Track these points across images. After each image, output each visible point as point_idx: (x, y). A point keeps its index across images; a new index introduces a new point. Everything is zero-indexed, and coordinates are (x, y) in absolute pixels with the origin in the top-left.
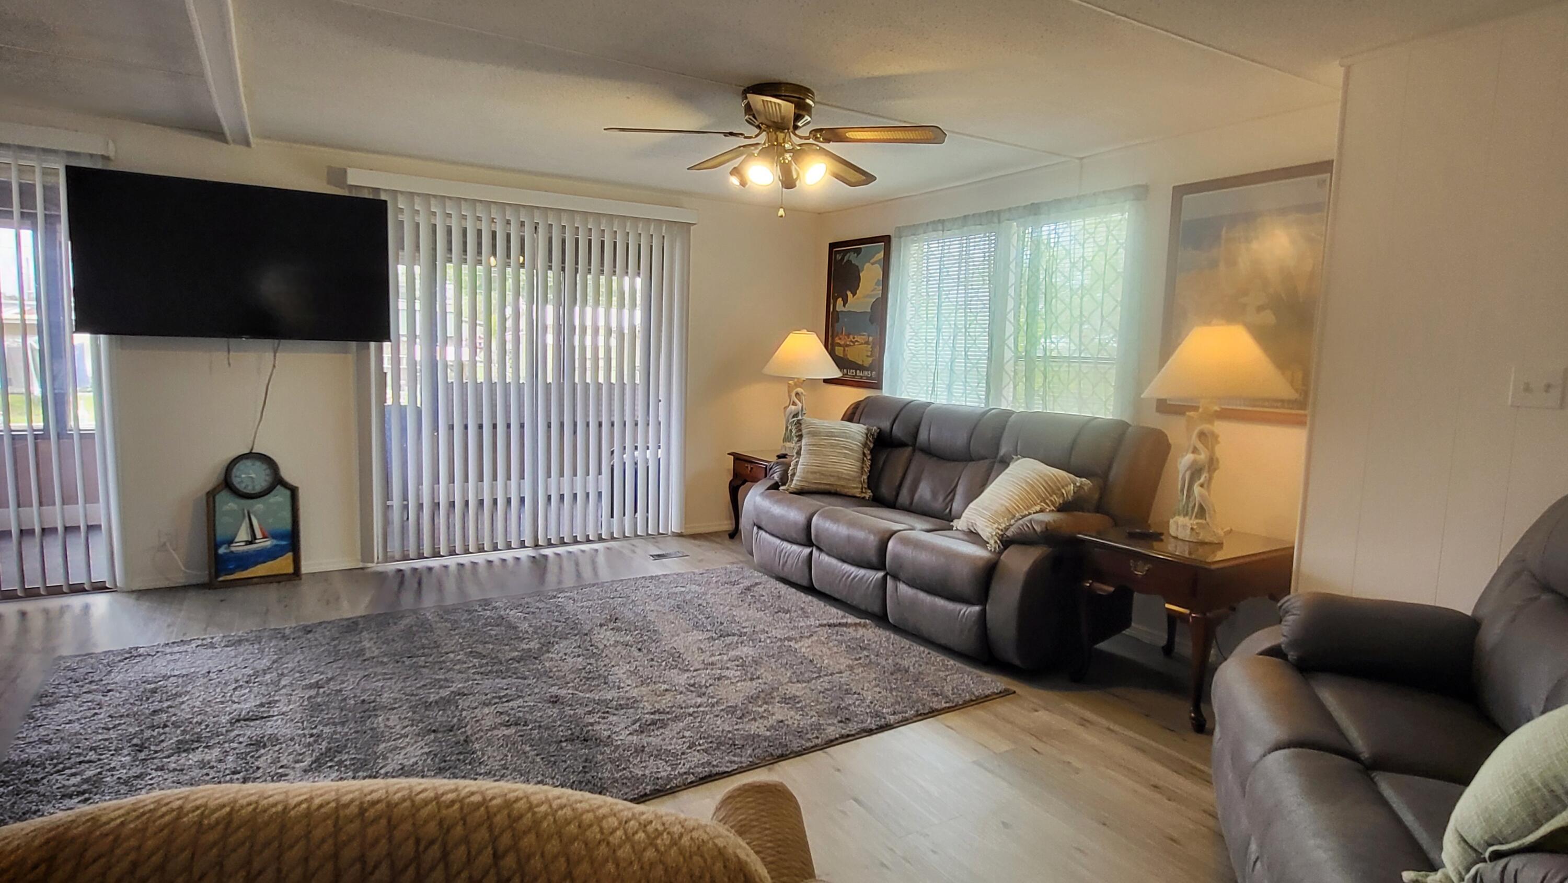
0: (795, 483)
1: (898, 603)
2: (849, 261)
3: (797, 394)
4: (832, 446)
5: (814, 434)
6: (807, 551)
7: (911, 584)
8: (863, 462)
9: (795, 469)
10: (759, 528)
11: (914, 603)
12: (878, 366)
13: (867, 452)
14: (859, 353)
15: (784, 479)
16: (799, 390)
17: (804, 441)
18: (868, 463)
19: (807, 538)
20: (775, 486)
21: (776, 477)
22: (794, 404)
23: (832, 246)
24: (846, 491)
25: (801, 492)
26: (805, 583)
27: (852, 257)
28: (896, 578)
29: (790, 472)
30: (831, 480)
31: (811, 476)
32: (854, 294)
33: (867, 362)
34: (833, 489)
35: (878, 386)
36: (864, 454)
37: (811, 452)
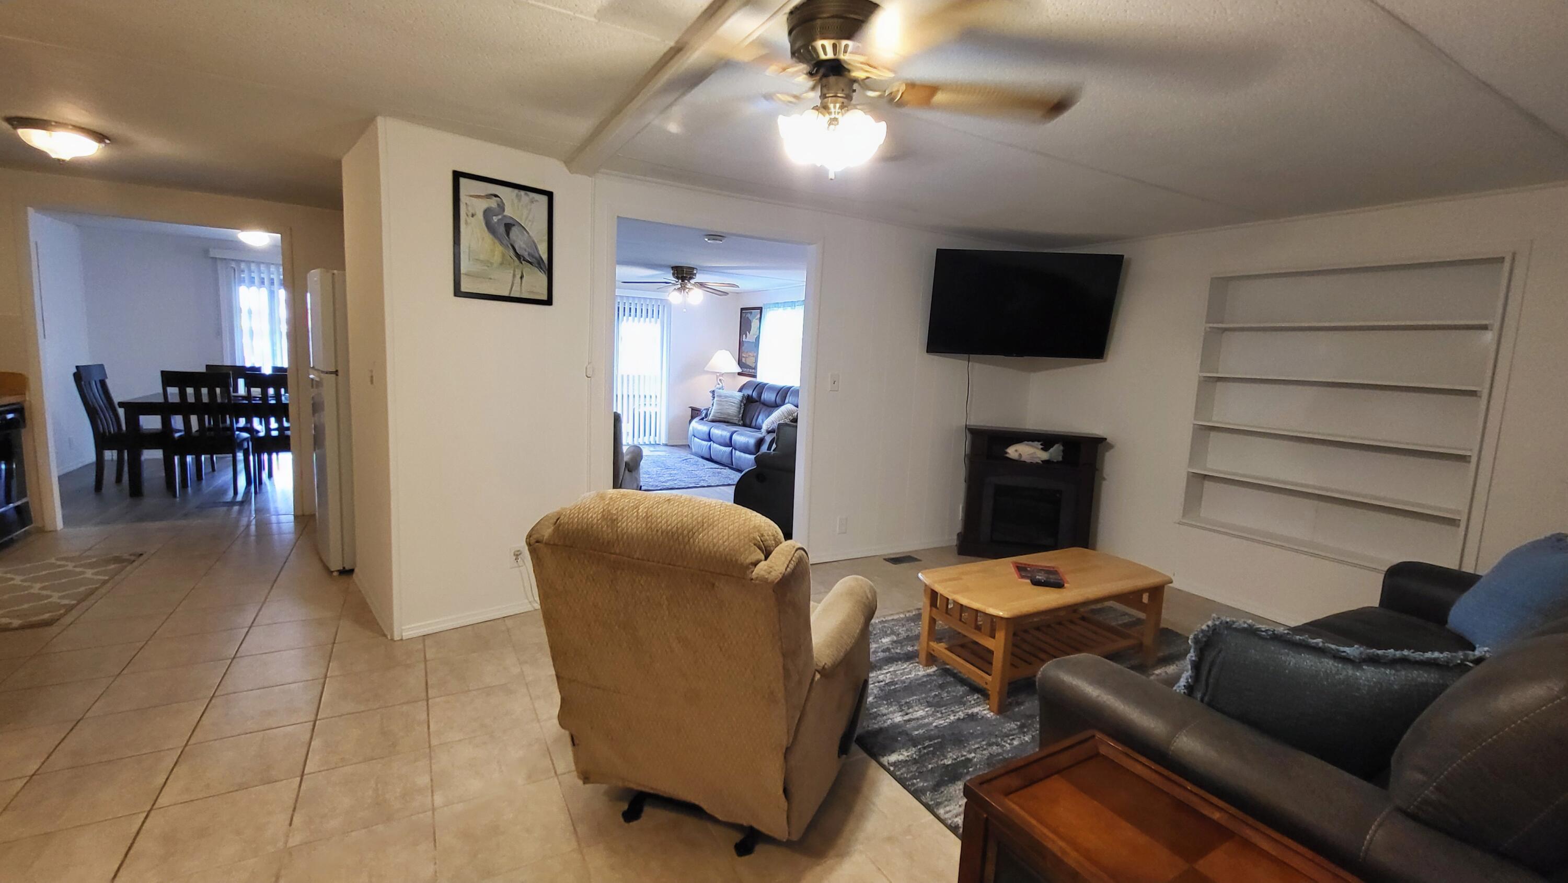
0: (710, 417)
1: (736, 458)
2: (748, 318)
3: (720, 380)
4: (727, 401)
5: (720, 396)
6: (709, 443)
7: (740, 451)
8: (740, 409)
9: (711, 411)
10: (695, 436)
11: (740, 457)
12: (755, 368)
13: (742, 404)
14: (750, 362)
15: (706, 415)
16: (721, 378)
17: (715, 399)
18: (742, 410)
19: (709, 438)
20: (702, 419)
21: (703, 415)
22: (719, 384)
23: (742, 309)
24: (731, 421)
25: (713, 421)
26: (708, 457)
27: (749, 315)
28: (735, 449)
29: (709, 413)
30: (725, 416)
31: (717, 414)
32: (749, 333)
33: (753, 366)
34: (726, 420)
35: (755, 376)
36: (741, 406)
37: (718, 404)
